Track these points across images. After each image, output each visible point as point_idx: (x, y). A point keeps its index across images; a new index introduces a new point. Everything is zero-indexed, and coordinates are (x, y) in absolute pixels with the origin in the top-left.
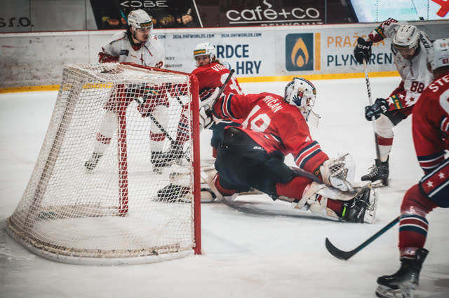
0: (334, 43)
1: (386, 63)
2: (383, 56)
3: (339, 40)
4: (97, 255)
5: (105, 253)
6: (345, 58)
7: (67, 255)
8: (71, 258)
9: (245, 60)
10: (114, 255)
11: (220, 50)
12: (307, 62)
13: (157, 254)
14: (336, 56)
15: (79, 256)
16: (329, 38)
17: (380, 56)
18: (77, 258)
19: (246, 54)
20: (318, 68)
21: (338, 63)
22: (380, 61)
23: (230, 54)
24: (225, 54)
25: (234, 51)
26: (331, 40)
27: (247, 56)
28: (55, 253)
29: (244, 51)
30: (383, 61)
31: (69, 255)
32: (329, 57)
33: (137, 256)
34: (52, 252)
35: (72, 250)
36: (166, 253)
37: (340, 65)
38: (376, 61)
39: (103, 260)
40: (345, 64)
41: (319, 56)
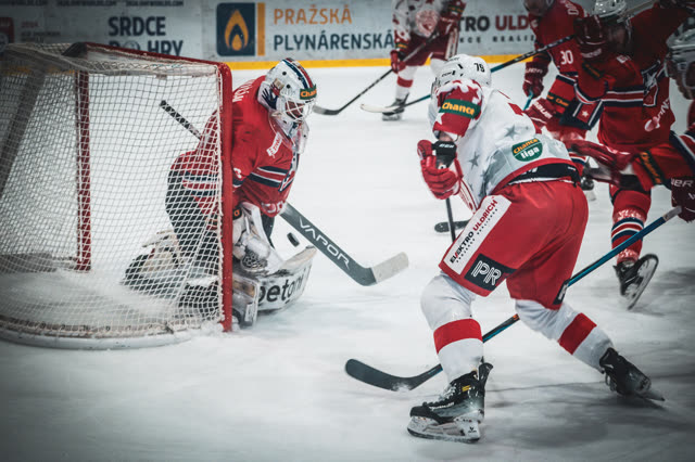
0: (284, 18)
1: (353, 46)
2: (349, 38)
3: (290, 14)
4: (84, 333)
5: (95, 331)
6: (298, 39)
7: (35, 333)
8: (43, 337)
9: (160, 39)
10: (108, 334)
11: (125, 24)
12: (246, 44)
13: (172, 332)
14: (287, 37)
15: (54, 335)
16: (276, 11)
17: (346, 38)
18: (53, 338)
19: (162, 30)
20: (262, 52)
21: (290, 46)
22: (346, 44)
23: (138, 29)
24: (131, 30)
25: (145, 26)
26: (279, 14)
27: (163, 34)
28: (16, 330)
29: (159, 26)
30: (348, 44)
31: (39, 334)
32: (276, 37)
33: (143, 335)
34: (9, 328)
35: (43, 325)
36: (185, 330)
37: (291, 49)
38: (339, 44)
39: (92, 341)
40: (299, 48)
41: (262, 37)
